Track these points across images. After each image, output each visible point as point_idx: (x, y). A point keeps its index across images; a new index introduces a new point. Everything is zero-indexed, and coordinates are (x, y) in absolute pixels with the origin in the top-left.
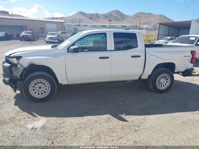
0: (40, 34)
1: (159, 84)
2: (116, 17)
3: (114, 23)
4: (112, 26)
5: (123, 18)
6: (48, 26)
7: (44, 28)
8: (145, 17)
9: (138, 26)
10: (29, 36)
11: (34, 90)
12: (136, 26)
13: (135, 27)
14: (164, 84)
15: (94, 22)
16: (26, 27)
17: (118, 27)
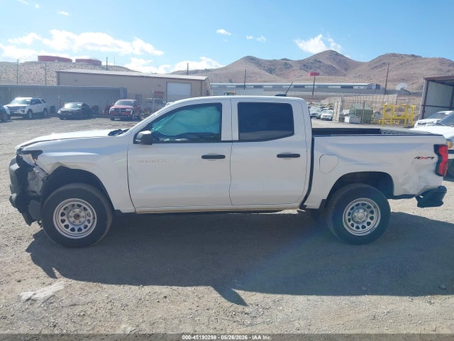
0: (153, 105)
1: (352, 222)
2: (329, 66)
3: (323, 80)
4: (319, 86)
5: (346, 69)
6: (172, 88)
7: (163, 93)
8: (402, 64)
9: (383, 85)
10: (127, 110)
11: (63, 221)
12: (378, 87)
13: (374, 87)
14: (365, 224)
15: (279, 78)
16: (125, 91)
17: (334, 89)
